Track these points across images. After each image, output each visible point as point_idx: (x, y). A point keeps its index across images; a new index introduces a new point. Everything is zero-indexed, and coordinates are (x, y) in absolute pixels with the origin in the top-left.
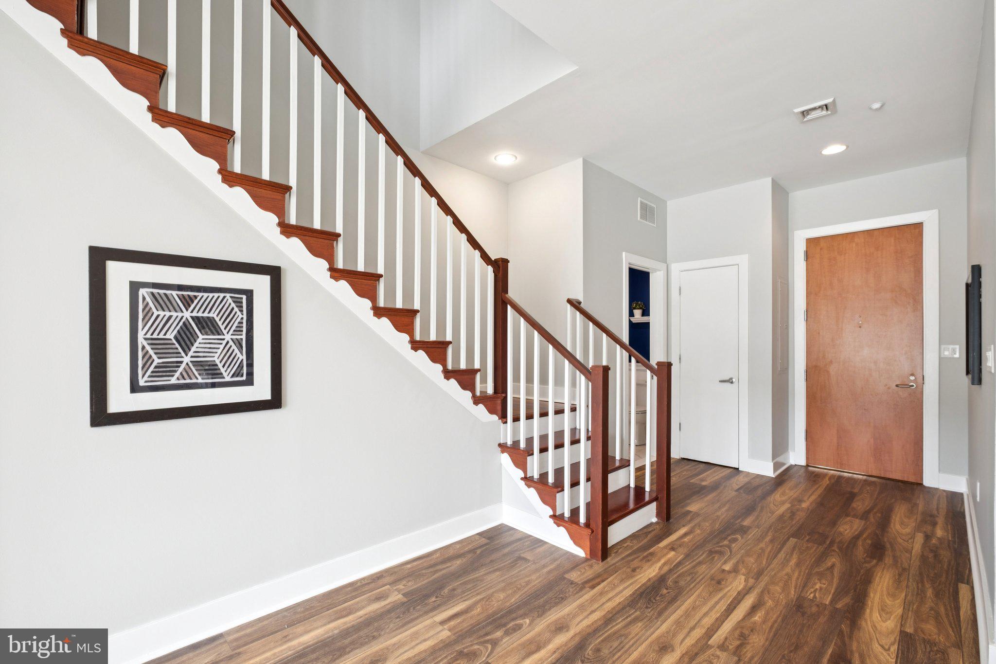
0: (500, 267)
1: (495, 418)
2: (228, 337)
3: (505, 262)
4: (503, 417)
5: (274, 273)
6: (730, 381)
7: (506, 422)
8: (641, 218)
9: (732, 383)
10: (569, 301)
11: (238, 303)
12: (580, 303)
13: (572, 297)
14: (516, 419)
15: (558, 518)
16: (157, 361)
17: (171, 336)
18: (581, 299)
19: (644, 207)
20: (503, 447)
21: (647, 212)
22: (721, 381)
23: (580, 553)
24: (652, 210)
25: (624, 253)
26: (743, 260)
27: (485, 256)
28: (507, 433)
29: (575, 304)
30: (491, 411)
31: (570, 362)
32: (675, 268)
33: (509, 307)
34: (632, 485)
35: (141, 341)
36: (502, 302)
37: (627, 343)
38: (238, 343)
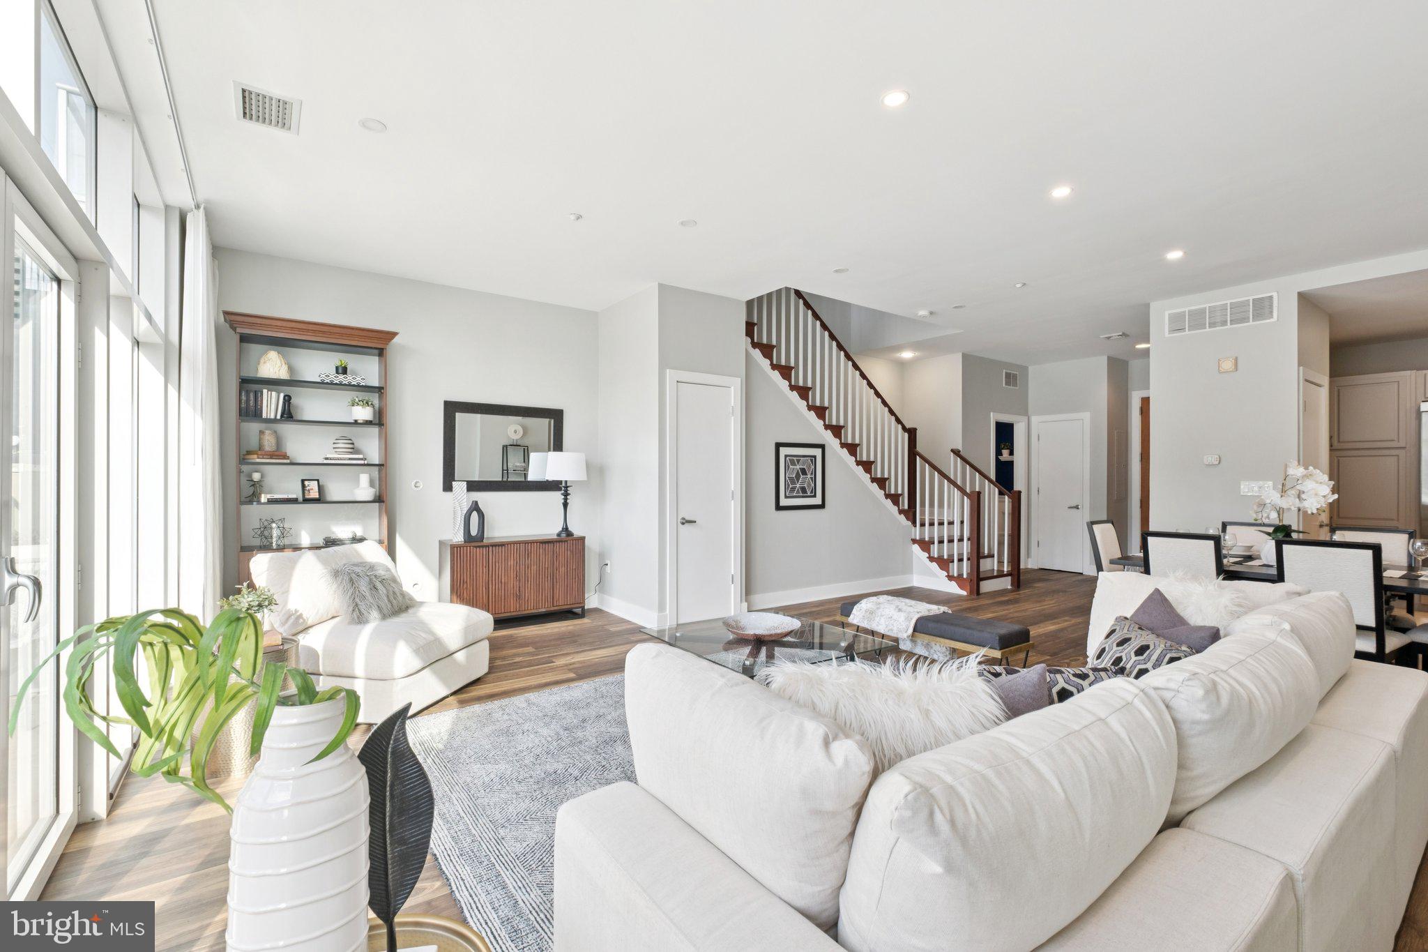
0: (912, 433)
1: (910, 523)
2: (809, 476)
3: (915, 430)
4: (914, 523)
5: (822, 447)
6: (1077, 507)
7: (916, 526)
8: (1006, 385)
9: (1078, 508)
10: (952, 451)
11: (812, 461)
12: (959, 451)
13: (954, 448)
14: (923, 525)
15: (950, 578)
16: (791, 486)
17: (794, 476)
18: (961, 450)
19: (1008, 376)
20: (914, 541)
21: (1011, 379)
22: (1069, 508)
23: (964, 593)
24: (1015, 376)
25: (992, 413)
26: (1086, 416)
27: (904, 428)
28: (917, 533)
29: (956, 452)
30: (908, 519)
31: (948, 481)
32: (1034, 419)
33: (918, 457)
34: (996, 568)
35: (787, 479)
36: (913, 453)
37: (994, 479)
38: (812, 478)
